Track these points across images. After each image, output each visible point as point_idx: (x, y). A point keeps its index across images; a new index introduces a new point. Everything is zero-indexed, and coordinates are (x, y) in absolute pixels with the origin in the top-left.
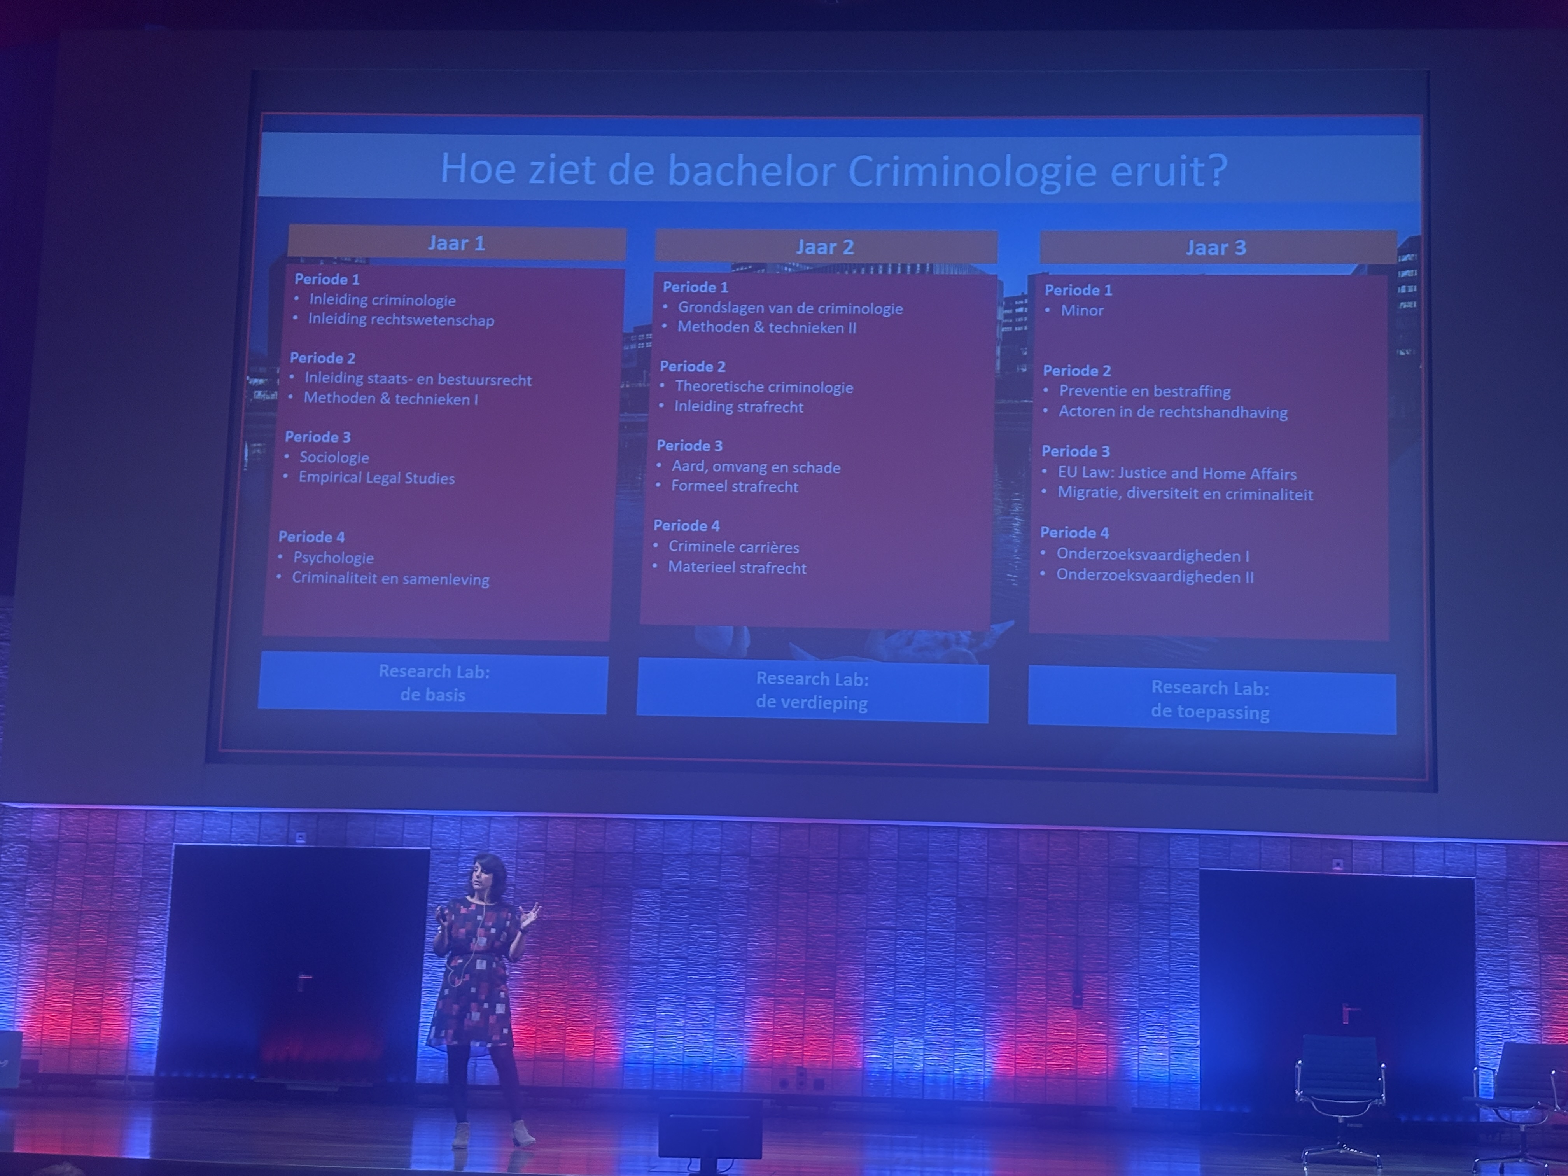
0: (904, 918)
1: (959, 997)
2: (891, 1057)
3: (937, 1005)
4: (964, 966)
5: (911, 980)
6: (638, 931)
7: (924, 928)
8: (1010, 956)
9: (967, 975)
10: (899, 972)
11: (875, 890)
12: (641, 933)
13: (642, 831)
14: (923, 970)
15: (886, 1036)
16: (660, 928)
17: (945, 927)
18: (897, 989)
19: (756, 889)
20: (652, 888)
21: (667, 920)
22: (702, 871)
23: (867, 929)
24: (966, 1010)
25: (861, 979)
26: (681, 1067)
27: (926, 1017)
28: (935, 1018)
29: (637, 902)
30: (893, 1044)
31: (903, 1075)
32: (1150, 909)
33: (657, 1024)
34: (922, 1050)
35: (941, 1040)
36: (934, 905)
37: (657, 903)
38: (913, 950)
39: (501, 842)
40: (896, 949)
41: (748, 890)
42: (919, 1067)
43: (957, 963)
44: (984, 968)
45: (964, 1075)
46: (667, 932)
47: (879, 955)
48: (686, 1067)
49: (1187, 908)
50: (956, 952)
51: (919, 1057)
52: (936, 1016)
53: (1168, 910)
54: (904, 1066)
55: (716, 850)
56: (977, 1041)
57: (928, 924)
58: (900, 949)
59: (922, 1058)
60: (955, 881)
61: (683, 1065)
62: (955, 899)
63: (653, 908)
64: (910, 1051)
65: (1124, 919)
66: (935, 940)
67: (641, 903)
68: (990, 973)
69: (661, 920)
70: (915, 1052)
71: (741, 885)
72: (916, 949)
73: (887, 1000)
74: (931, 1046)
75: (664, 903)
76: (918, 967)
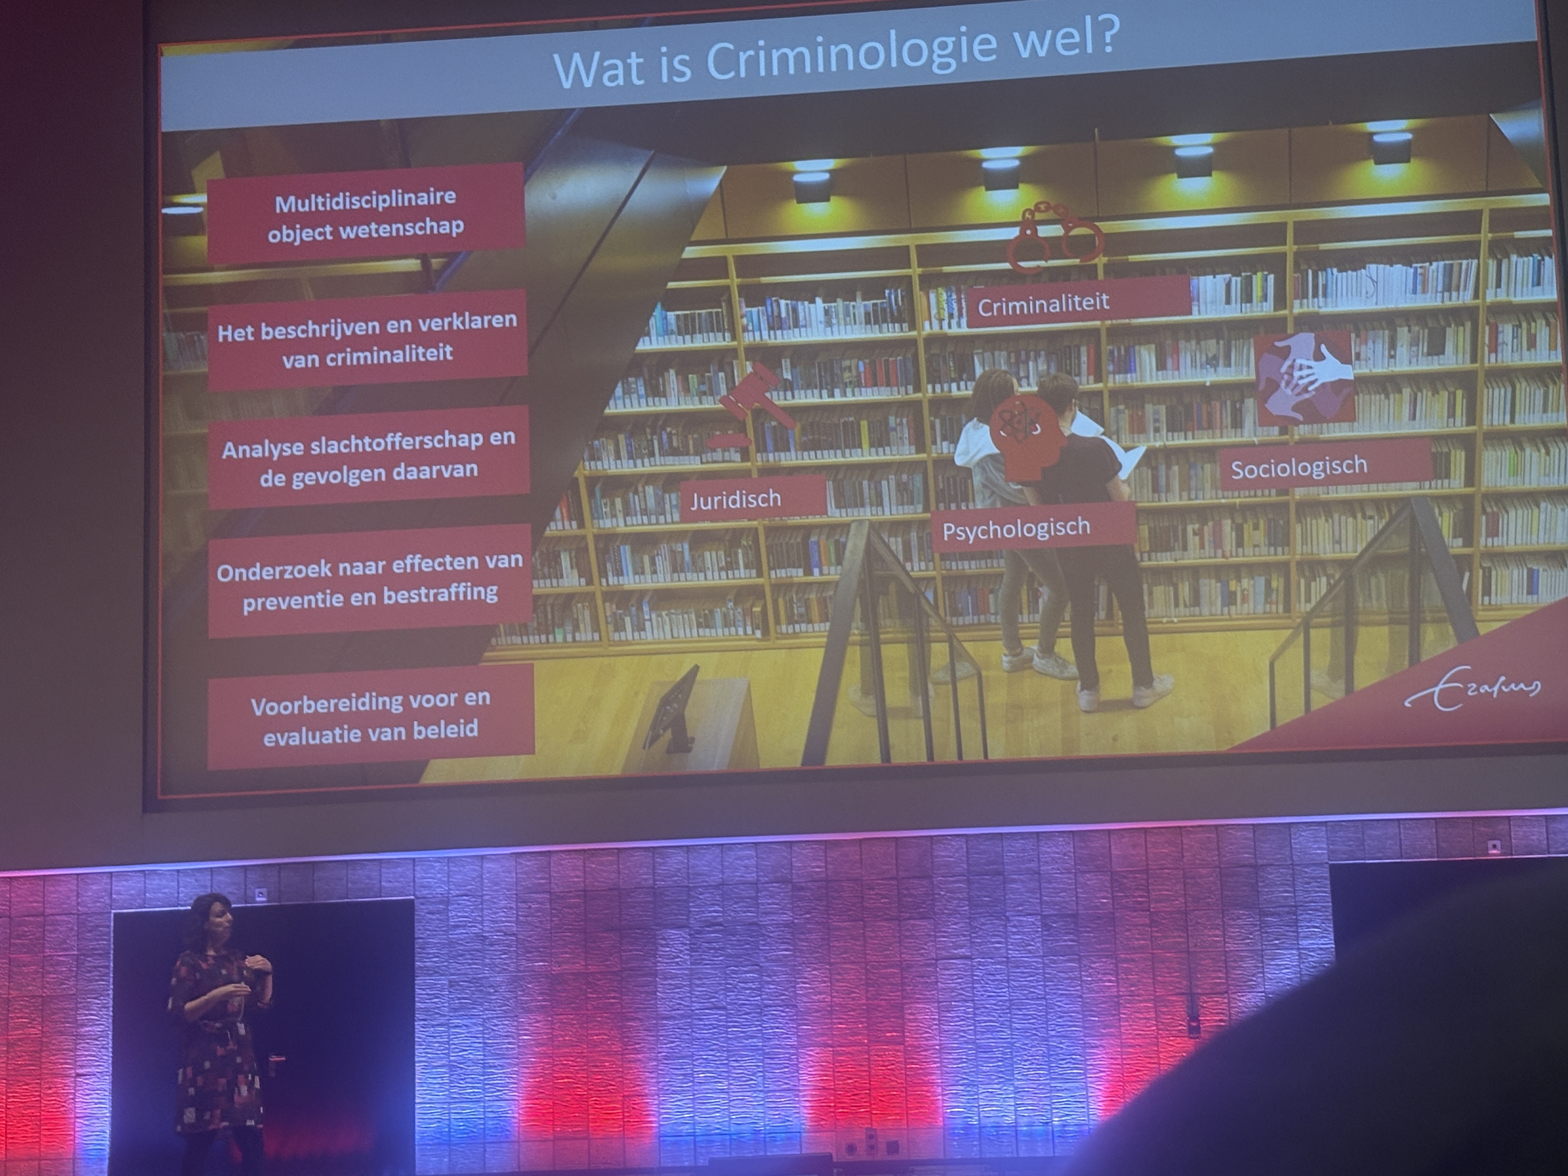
0: (980, 944)
1: (1053, 1033)
2: (976, 1109)
3: (1026, 1044)
4: (1055, 996)
5: (994, 1017)
6: (665, 979)
7: (1005, 955)
8: (1110, 981)
9: (1059, 1007)
10: (978, 1009)
11: (944, 913)
12: (670, 982)
13: (662, 861)
14: (1007, 1004)
15: (968, 1085)
16: (691, 975)
17: (1030, 952)
18: (978, 1029)
19: (802, 921)
20: (679, 927)
21: (699, 964)
22: (736, 903)
23: (936, 960)
24: (1062, 1048)
25: (934, 1019)
26: (728, 1137)
27: (1015, 1060)
28: (1026, 1061)
29: (662, 945)
30: (978, 1094)
31: (992, 1130)
32: (1272, 914)
33: (696, 1088)
34: (1012, 1100)
35: (1035, 1086)
36: (1015, 926)
37: (685, 944)
38: (993, 981)
39: (497, 884)
40: (973, 983)
41: (793, 923)
42: (1010, 1119)
43: (1047, 993)
44: (1080, 997)
45: (1065, 1126)
46: (700, 979)
47: (953, 990)
48: (734, 1137)
49: (1317, 910)
50: (1045, 980)
51: (1009, 1108)
52: (1026, 1057)
53: (1295, 914)
54: (992, 1120)
55: (752, 877)
56: (1077, 1084)
57: (1010, 949)
58: (978, 982)
59: (1013, 1108)
60: (1038, 896)
61: (730, 1135)
62: (1039, 917)
63: (681, 951)
64: (998, 1101)
65: (1242, 928)
66: (1018, 967)
67: (667, 945)
68: (1087, 1003)
69: (692, 964)
70: (1004, 1101)
71: (785, 918)
72: (997, 980)
73: (966, 1042)
74: (1023, 1094)
75: (694, 944)
76: (1001, 1001)
